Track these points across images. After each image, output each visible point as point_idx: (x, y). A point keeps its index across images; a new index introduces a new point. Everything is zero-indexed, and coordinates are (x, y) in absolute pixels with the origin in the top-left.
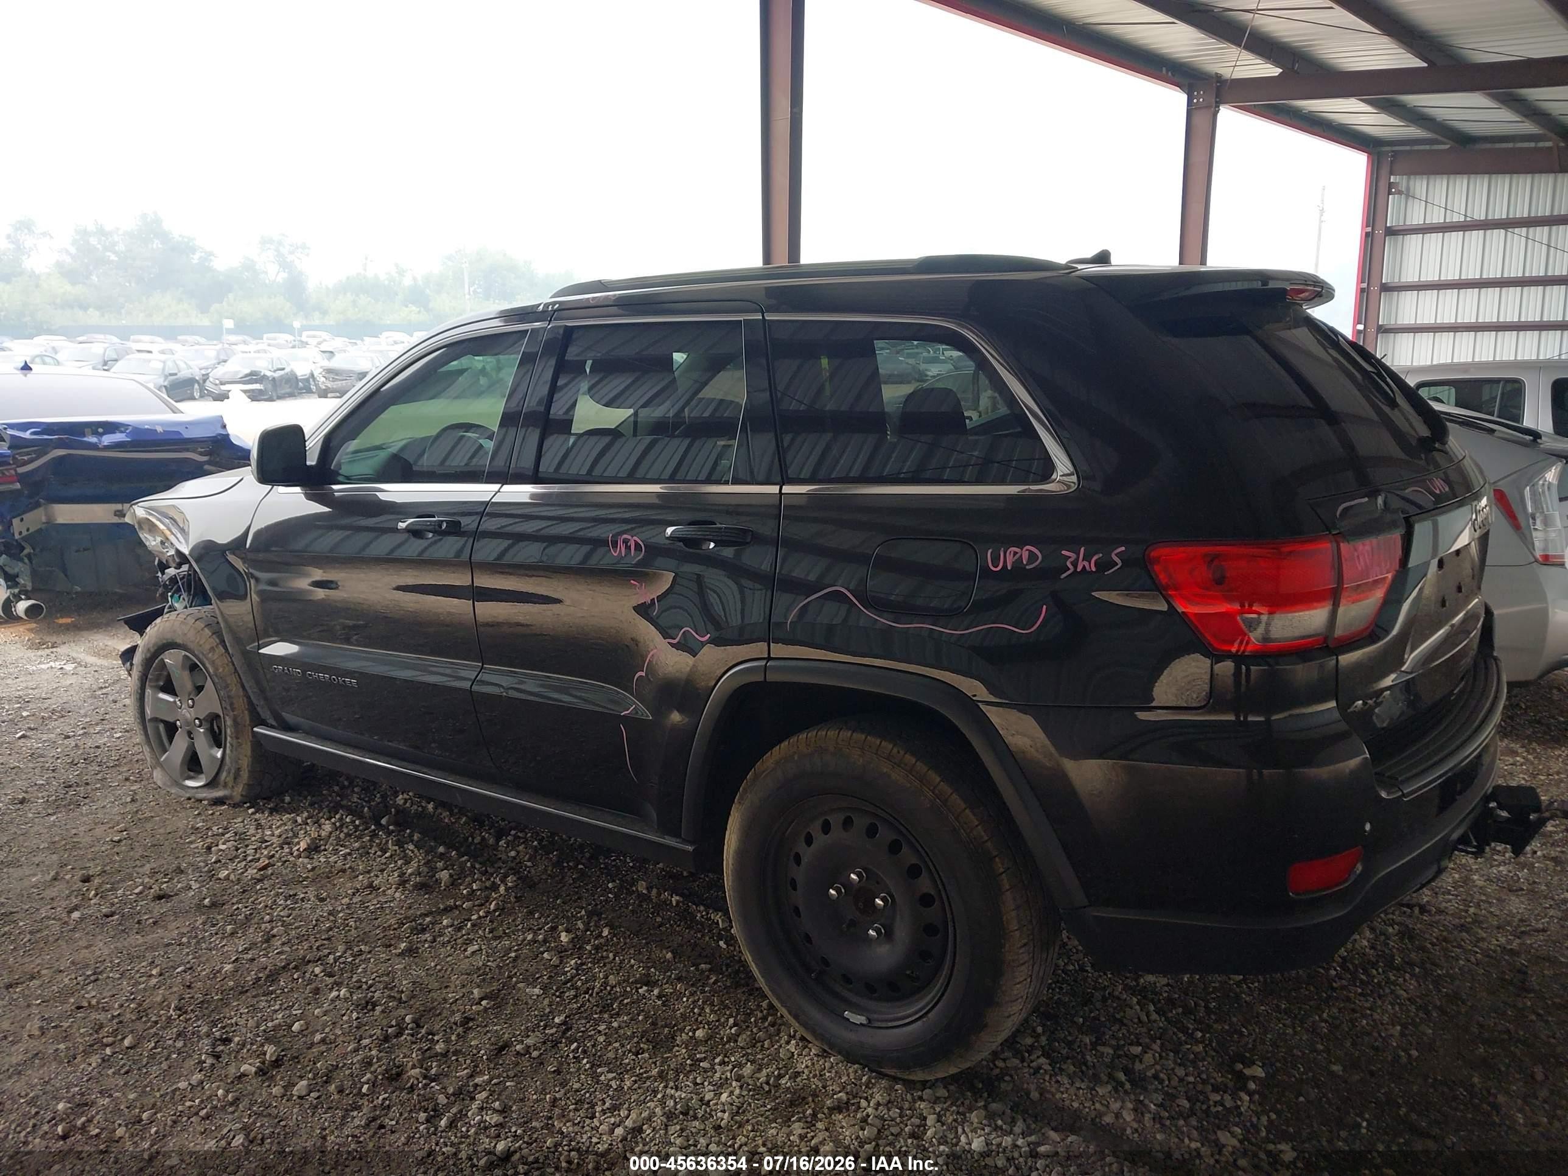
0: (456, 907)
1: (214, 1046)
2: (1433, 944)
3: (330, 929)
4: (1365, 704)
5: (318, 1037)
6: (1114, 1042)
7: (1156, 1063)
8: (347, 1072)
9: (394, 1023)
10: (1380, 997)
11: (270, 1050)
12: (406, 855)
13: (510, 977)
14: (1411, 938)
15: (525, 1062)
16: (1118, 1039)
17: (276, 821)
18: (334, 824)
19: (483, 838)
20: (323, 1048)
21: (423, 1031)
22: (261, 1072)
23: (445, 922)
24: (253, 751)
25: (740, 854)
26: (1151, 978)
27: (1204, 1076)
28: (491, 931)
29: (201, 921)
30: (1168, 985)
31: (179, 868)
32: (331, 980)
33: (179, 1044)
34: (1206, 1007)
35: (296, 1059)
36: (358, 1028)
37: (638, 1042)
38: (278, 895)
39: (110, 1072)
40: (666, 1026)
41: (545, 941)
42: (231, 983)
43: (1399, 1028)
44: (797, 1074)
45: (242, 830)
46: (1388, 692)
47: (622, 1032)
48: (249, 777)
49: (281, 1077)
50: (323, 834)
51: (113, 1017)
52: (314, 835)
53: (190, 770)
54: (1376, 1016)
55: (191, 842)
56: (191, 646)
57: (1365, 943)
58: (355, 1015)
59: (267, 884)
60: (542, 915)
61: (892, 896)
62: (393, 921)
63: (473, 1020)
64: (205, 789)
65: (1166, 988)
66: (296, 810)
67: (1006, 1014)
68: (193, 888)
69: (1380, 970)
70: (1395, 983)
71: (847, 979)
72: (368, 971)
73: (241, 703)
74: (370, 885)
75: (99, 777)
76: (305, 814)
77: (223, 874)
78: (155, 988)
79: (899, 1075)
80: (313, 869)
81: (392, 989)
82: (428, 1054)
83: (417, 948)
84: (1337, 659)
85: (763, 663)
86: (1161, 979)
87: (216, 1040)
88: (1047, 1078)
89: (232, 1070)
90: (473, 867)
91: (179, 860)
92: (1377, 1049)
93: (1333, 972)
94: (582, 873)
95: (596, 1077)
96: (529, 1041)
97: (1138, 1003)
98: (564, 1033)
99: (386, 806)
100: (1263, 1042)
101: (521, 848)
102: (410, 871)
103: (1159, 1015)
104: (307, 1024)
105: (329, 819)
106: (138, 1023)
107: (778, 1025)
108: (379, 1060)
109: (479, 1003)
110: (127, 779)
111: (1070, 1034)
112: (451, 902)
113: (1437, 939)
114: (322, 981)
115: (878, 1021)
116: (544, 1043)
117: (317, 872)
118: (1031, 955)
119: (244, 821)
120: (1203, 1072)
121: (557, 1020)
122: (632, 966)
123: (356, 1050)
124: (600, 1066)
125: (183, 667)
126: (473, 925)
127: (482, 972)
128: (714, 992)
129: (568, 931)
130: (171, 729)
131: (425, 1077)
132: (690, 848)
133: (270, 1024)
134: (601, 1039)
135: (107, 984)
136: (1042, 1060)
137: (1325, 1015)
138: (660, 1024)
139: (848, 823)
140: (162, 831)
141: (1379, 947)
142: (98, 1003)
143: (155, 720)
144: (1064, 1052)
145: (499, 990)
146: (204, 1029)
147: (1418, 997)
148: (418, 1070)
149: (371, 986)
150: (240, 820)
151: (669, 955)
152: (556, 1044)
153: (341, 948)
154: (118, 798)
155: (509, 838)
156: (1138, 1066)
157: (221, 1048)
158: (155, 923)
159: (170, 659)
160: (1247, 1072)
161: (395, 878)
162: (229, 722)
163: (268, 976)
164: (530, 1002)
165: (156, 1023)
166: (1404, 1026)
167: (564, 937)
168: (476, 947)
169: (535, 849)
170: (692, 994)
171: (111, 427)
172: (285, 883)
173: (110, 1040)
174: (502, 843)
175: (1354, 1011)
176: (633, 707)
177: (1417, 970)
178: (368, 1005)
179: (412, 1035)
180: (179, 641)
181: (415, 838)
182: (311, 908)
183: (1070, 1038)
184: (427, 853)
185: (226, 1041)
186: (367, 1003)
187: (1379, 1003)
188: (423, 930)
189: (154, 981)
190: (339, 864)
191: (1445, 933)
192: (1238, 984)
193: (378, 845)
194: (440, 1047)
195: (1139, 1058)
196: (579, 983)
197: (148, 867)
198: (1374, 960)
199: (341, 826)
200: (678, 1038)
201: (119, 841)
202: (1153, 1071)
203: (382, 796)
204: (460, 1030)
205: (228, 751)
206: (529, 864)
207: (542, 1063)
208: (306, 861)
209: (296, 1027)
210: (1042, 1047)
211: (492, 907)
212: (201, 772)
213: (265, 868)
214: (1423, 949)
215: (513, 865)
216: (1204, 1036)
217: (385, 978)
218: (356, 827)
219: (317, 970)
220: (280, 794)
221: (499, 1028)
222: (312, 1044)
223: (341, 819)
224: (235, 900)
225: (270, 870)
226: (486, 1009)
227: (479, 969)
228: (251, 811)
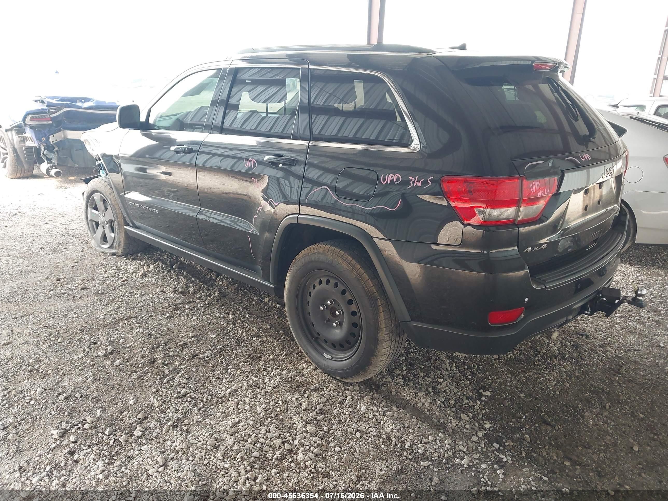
0: (193, 302)
1: (90, 344)
2: (585, 351)
3: (143, 306)
4: (533, 249)
5: (128, 345)
6: (433, 377)
7: (447, 386)
8: (136, 359)
9: (157, 343)
10: (553, 370)
11: (109, 348)
12: (179, 280)
13: (206, 330)
14: (577, 348)
15: (202, 362)
16: (435, 375)
17: (133, 263)
18: (155, 266)
19: (211, 277)
20: (129, 349)
21: (167, 347)
22: (105, 356)
23: (186, 307)
24: (125, 235)
25: (289, 290)
26: (459, 354)
27: (465, 393)
28: (204, 312)
29: (96, 299)
30: (465, 357)
31: (93, 278)
32: (138, 325)
33: (78, 343)
34: (478, 367)
35: (119, 352)
36: (143, 343)
37: (247, 358)
38: (126, 291)
39: (51, 350)
40: (260, 353)
41: (223, 317)
42: (102, 323)
43: (556, 382)
44: (303, 375)
45: (120, 266)
46: (546, 245)
47: (242, 354)
48: (124, 245)
49: (111, 358)
50: (150, 270)
51: (56, 331)
52: (146, 270)
53: (104, 241)
54: (548, 377)
55: (100, 269)
56: (103, 192)
57: (556, 348)
58: (143, 339)
59: (124, 287)
60: (225, 307)
61: (343, 312)
62: (167, 305)
63: (187, 344)
64: (109, 249)
65: (464, 358)
66: (142, 260)
67: (379, 360)
68: (96, 286)
69: (558, 359)
70: (561, 365)
71: (326, 342)
72: (152, 323)
73: (120, 216)
74: (162, 291)
75: (72, 241)
76: (145, 261)
77: (108, 282)
78: (75, 322)
79: (341, 380)
80: (142, 283)
81: (160, 330)
82: (166, 356)
83: (174, 316)
84: (519, 229)
85: (297, 216)
86: (462, 354)
87: (92, 343)
88: (400, 387)
89: (95, 354)
90: (204, 287)
91: (94, 275)
92: (542, 390)
93: (537, 358)
94: (245, 293)
95: (227, 369)
96: (205, 354)
97: (449, 363)
98: (220, 352)
99: (177, 261)
100: (496, 382)
101: (224, 281)
102: (179, 287)
103: (456, 368)
104: (125, 341)
105: (153, 264)
106: (65, 334)
107: (302, 356)
108: (148, 356)
109: (191, 339)
110: (82, 243)
111: (416, 372)
112: (191, 300)
113: (588, 349)
114: (134, 325)
115: (335, 358)
116: (211, 355)
117: (144, 284)
118: (391, 338)
119: (121, 263)
120: (465, 391)
121: (218, 347)
122: (253, 330)
123: (141, 351)
124: (229, 366)
125: (100, 200)
126: (197, 309)
127: (196, 328)
128: (282, 342)
129: (233, 315)
130: (97, 224)
131: (163, 364)
132: (273, 286)
133: (112, 339)
134: (233, 356)
135: (57, 319)
136: (401, 380)
137: (526, 375)
138: (258, 352)
139: (328, 282)
140: (90, 264)
141: (561, 350)
142: (52, 325)
143: (91, 220)
144: (411, 378)
145: (200, 334)
146: (88, 338)
147: (569, 371)
148: (160, 361)
149: (152, 329)
150: (120, 262)
151: (269, 327)
152: (215, 356)
153: (145, 314)
154: (77, 250)
155: (221, 277)
156: (439, 387)
157: (92, 346)
158: (80, 298)
159: (96, 197)
160: (484, 393)
161: (172, 289)
162: (116, 223)
163: (116, 321)
164: (211, 340)
165: (72, 334)
166: (558, 382)
167: (231, 317)
168: (196, 317)
169: (230, 282)
170: (273, 342)
171: (87, 100)
172: (131, 287)
173: (53, 339)
174: (218, 278)
175: (540, 374)
176: (253, 229)
177: (574, 360)
178: (150, 335)
179: (163, 348)
180: (99, 190)
181: (184, 274)
182: (138, 298)
183: (416, 373)
184: (187, 280)
185: (95, 343)
186: (149, 335)
187: (552, 372)
188: (178, 309)
189: (74, 319)
190: (153, 282)
191: (593, 347)
192: (495, 360)
193: (169, 276)
194: (171, 354)
195: (441, 383)
196: (231, 334)
197: (82, 277)
198: (556, 355)
199: (157, 267)
200: (263, 358)
201: (74, 266)
202: (445, 389)
203: (176, 257)
204: (181, 348)
205: (116, 235)
206: (226, 288)
207: (208, 363)
208: (140, 279)
209: (121, 341)
210: (403, 375)
211: (206, 303)
212: (107, 242)
213: (124, 281)
214: (580, 353)
215: (220, 287)
216: (472, 378)
217: (158, 326)
218: (163, 268)
219: (134, 321)
220: (137, 253)
221: (196, 348)
222: (126, 348)
223: (158, 264)
224: (110, 292)
225: (126, 282)
226: (193, 341)
227: (195, 326)
228: (125, 258)
